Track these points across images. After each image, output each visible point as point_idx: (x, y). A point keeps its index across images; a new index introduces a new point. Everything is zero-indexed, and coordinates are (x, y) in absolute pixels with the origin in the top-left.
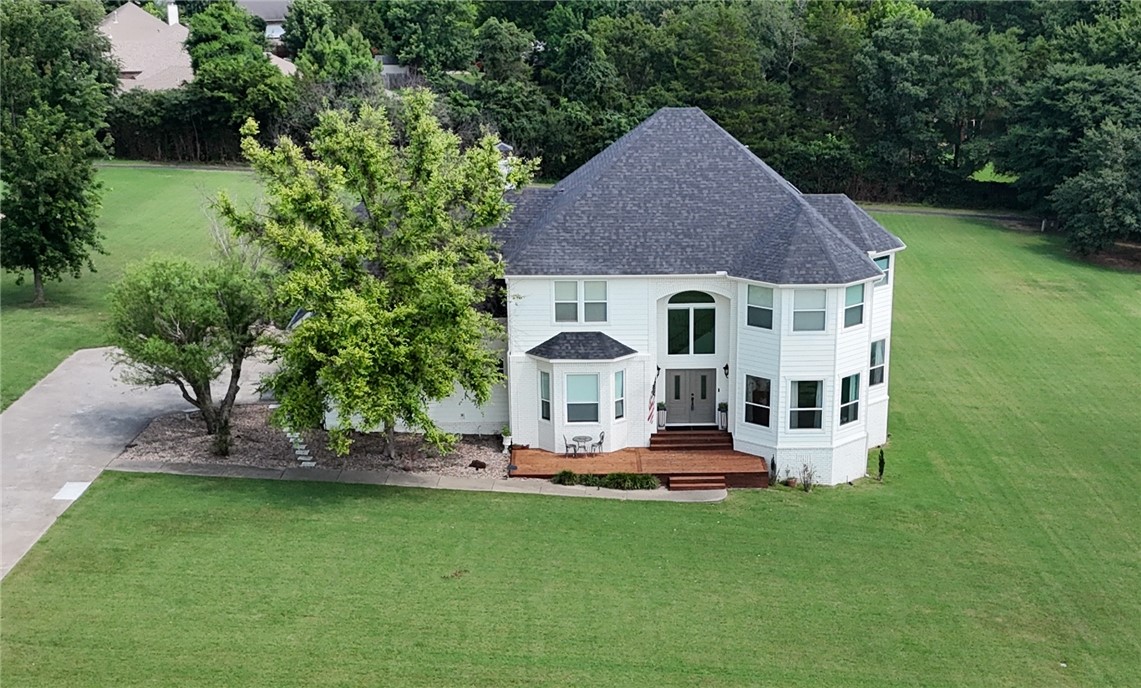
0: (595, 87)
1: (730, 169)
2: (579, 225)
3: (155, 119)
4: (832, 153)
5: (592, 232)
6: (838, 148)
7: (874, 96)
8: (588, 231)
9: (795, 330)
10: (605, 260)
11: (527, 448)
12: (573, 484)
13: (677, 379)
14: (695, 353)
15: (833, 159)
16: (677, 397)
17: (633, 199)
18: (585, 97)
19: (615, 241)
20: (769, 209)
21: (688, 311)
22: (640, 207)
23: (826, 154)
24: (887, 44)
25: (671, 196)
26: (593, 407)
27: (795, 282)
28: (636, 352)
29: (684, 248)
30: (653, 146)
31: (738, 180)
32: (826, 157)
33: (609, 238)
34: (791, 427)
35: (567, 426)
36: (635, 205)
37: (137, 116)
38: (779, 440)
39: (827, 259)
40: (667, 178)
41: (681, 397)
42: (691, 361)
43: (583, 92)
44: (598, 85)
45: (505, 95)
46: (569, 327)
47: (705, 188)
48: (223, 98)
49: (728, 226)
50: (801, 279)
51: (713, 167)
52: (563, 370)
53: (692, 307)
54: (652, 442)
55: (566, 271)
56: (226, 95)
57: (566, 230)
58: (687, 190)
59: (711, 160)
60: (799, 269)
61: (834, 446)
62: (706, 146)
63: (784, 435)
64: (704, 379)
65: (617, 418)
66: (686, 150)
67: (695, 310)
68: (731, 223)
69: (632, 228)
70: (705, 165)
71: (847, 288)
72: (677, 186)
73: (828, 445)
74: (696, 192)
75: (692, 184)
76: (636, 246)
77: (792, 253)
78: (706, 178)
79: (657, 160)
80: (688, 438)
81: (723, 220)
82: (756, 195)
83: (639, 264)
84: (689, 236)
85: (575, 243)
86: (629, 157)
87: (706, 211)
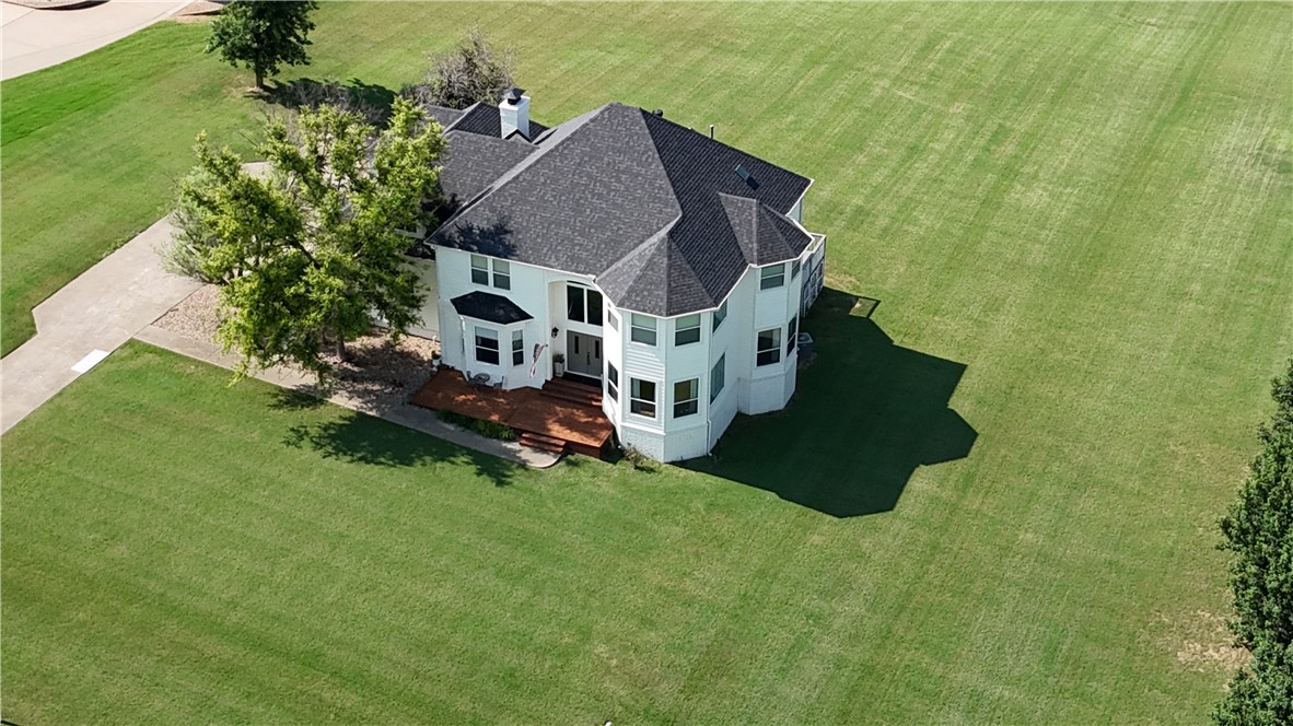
1: (641, 175)
2: (503, 207)
9: (632, 341)
11: (452, 369)
12: (450, 422)
13: (576, 340)
14: (588, 323)
16: (577, 351)
17: (553, 190)
19: (524, 228)
20: (656, 221)
21: (582, 290)
22: (555, 199)
25: (584, 193)
27: (628, 308)
28: (533, 317)
29: (573, 246)
30: (588, 140)
31: (643, 188)
33: (520, 224)
34: (633, 412)
35: (475, 362)
36: (552, 196)
38: (623, 419)
40: (587, 174)
41: (579, 354)
42: (586, 328)
46: (481, 289)
47: (613, 190)
49: (617, 231)
50: (635, 305)
51: (628, 171)
52: (471, 323)
53: (586, 288)
54: (545, 385)
58: (599, 189)
59: (629, 163)
61: (664, 434)
62: (631, 148)
63: (626, 416)
64: (597, 343)
65: (514, 365)
66: (613, 149)
67: (588, 291)
68: (620, 229)
69: (542, 217)
70: (622, 167)
72: (592, 183)
73: (661, 433)
74: (605, 192)
75: (604, 184)
76: (538, 236)
78: (619, 180)
79: (586, 155)
80: (572, 391)
82: (651, 205)
83: (534, 253)
84: (582, 234)
86: (565, 148)
87: (606, 212)
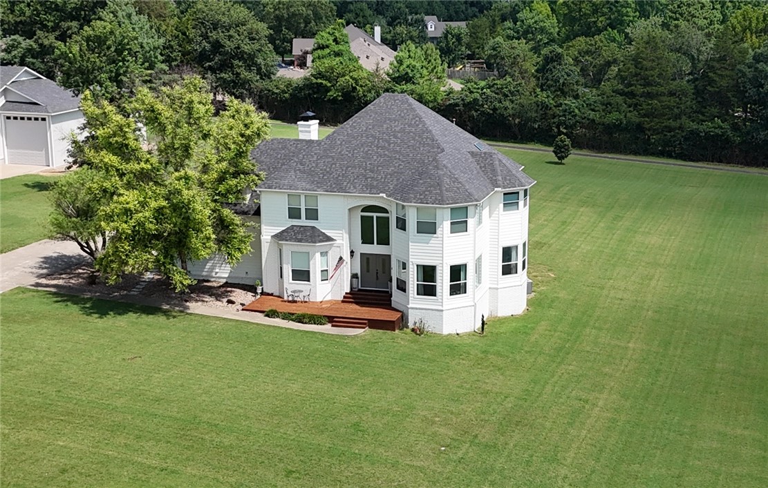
0: (559, 81)
1: (412, 132)
2: (310, 161)
3: (287, 95)
4: (716, 131)
5: (317, 165)
6: (722, 128)
7: (749, 94)
8: (314, 165)
9: (418, 233)
10: (318, 183)
11: (272, 295)
12: (274, 318)
13: (368, 259)
14: (377, 244)
15: (717, 135)
16: (368, 271)
17: (348, 148)
18: (553, 89)
19: (328, 172)
20: (427, 157)
21: (373, 217)
22: (350, 153)
23: (712, 132)
24: (761, 58)
25: (371, 147)
26: (306, 273)
27: (415, 203)
28: (335, 240)
29: (366, 179)
30: (371, 116)
31: (414, 139)
32: (712, 134)
33: (325, 170)
34: (418, 294)
35: (291, 283)
36: (347, 151)
37: (276, 93)
38: (410, 301)
39: (439, 189)
40: (372, 136)
41: (371, 271)
42: (375, 249)
43: (552, 86)
44: (561, 81)
45: (499, 86)
46: (296, 222)
47: (392, 143)
48: (322, 83)
49: (398, 166)
50: (420, 201)
51: (402, 130)
52: (289, 247)
53: (375, 215)
54: (344, 297)
55: (293, 188)
56: (324, 82)
57: (301, 164)
58: (382, 144)
59: (402, 126)
60: (421, 195)
61: (443, 309)
62: (402, 117)
63: (412, 299)
64: (384, 260)
65: (322, 280)
66: (389, 119)
67: (377, 217)
68: (401, 165)
69: (341, 164)
70: (397, 129)
71: (452, 209)
72: (377, 141)
73: (440, 308)
74: (386, 145)
75: (386, 141)
76: (339, 176)
77: (419, 185)
78: (395, 137)
79: (370, 125)
80: (367, 297)
81: (396, 163)
82: (422, 149)
83: (337, 187)
84: (372, 171)
85: (304, 172)
86: (354, 122)
87: (388, 157)
